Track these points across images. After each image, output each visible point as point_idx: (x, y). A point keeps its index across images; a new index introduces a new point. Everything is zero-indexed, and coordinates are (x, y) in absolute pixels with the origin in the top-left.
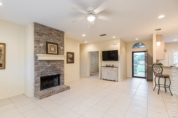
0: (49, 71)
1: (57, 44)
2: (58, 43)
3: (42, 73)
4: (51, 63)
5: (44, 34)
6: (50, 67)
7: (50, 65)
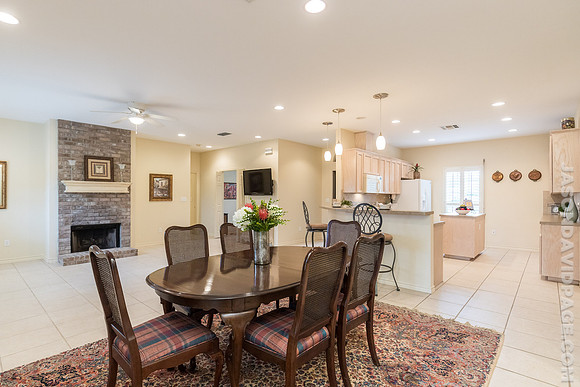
0: (90, 215)
1: (111, 159)
2: (113, 156)
3: (74, 218)
4: (96, 199)
5: (79, 140)
6: (93, 207)
7: (92, 204)
